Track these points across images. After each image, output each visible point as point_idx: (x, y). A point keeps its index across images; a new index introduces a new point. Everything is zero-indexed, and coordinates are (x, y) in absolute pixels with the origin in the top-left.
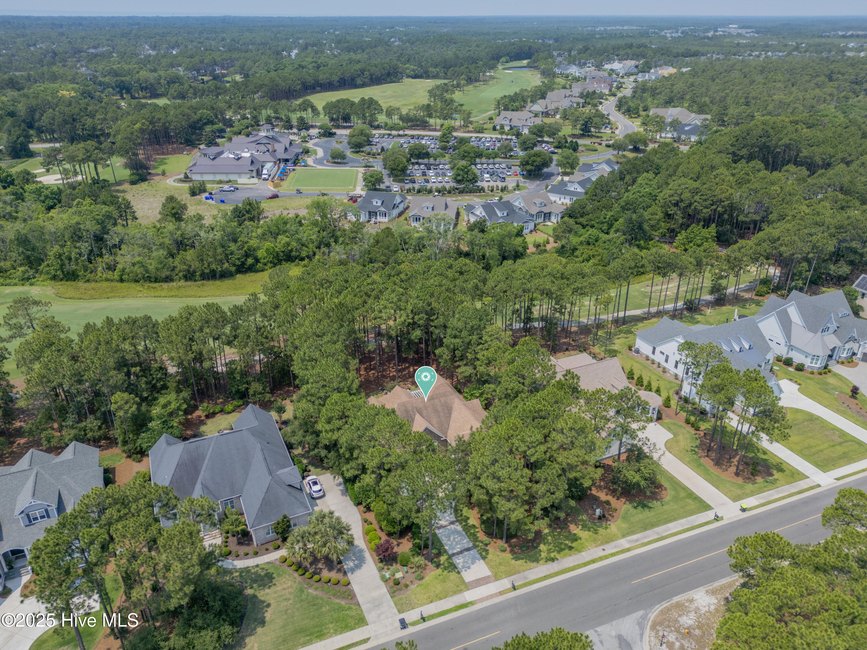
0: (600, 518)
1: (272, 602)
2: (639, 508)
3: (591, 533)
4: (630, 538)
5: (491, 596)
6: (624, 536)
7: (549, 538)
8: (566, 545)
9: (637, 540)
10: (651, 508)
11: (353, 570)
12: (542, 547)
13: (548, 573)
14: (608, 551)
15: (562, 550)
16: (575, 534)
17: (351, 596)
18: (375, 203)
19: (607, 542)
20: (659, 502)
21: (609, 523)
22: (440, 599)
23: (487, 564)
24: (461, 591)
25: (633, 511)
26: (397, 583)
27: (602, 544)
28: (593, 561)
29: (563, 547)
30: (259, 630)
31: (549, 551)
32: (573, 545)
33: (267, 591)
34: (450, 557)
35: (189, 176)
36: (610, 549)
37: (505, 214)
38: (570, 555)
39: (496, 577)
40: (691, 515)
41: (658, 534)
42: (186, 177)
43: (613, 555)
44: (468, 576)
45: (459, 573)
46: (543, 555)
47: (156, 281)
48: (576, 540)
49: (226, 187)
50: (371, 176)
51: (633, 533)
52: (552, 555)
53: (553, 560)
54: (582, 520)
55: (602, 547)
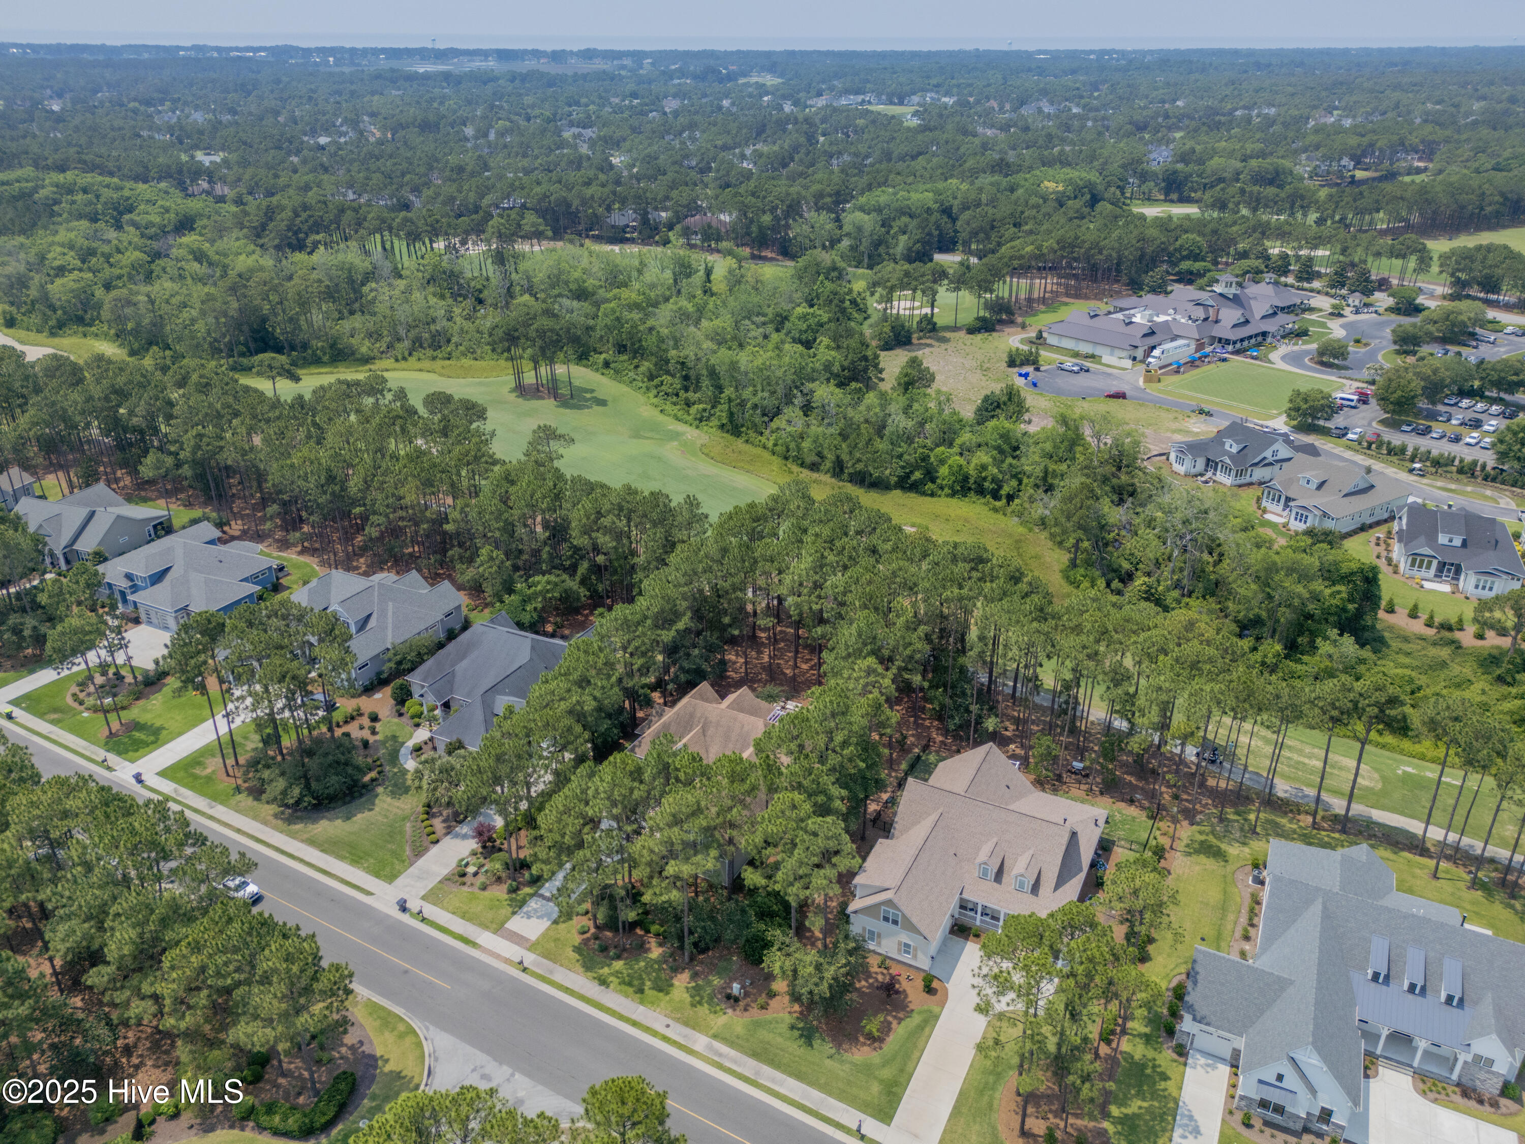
0: (729, 997)
1: (377, 809)
2: (796, 1033)
3: (689, 999)
4: (717, 1045)
5: (498, 956)
6: (715, 1037)
7: (642, 964)
8: (643, 984)
9: (720, 1055)
10: (811, 1045)
11: (457, 836)
12: (618, 965)
13: (576, 988)
14: (669, 1033)
15: (630, 984)
16: (672, 985)
17: (419, 853)
18: (1227, 447)
19: (686, 1024)
20: (833, 1051)
21: (730, 1011)
22: (463, 917)
23: (548, 929)
24: (485, 926)
25: (783, 1028)
26: (464, 875)
27: (677, 1020)
28: (635, 1024)
29: (636, 983)
30: (339, 822)
31: (617, 974)
32: (648, 992)
33: (389, 799)
34: (535, 894)
35: (1045, 335)
36: (676, 1032)
37: (1457, 542)
38: (627, 996)
39: (532, 947)
40: (840, 1099)
41: (757, 1073)
42: (1040, 336)
43: (665, 1039)
44: (516, 924)
45: (514, 913)
46: (606, 970)
47: (802, 465)
48: (660, 990)
49: (1069, 363)
50: (1306, 401)
51: (731, 1043)
52: (611, 979)
53: (603, 982)
54: (709, 983)
55: (670, 1022)
